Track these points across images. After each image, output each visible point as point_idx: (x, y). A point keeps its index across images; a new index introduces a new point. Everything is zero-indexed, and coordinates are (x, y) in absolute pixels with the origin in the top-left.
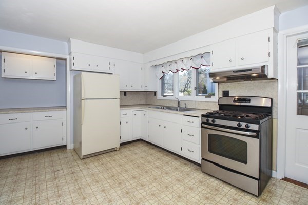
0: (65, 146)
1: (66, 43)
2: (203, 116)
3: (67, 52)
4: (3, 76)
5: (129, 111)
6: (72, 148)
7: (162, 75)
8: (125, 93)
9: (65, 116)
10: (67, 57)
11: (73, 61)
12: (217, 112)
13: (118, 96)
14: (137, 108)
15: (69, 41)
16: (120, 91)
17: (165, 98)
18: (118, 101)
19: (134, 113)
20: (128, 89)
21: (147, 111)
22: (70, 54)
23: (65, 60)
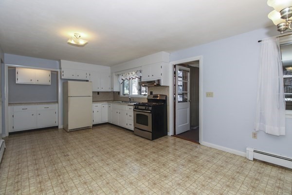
0: (57, 127)
1: (57, 62)
2: (134, 105)
3: (58, 67)
4: (17, 83)
5: (99, 105)
6: (62, 127)
7: (122, 81)
8: (98, 93)
9: (57, 108)
10: (59, 70)
11: (62, 74)
12: (147, 103)
13: (91, 95)
14: (105, 103)
15: (60, 61)
16: (93, 92)
17: (125, 96)
18: (92, 98)
19: (103, 105)
20: (100, 90)
21: (111, 104)
22: (60, 68)
23: (57, 72)
